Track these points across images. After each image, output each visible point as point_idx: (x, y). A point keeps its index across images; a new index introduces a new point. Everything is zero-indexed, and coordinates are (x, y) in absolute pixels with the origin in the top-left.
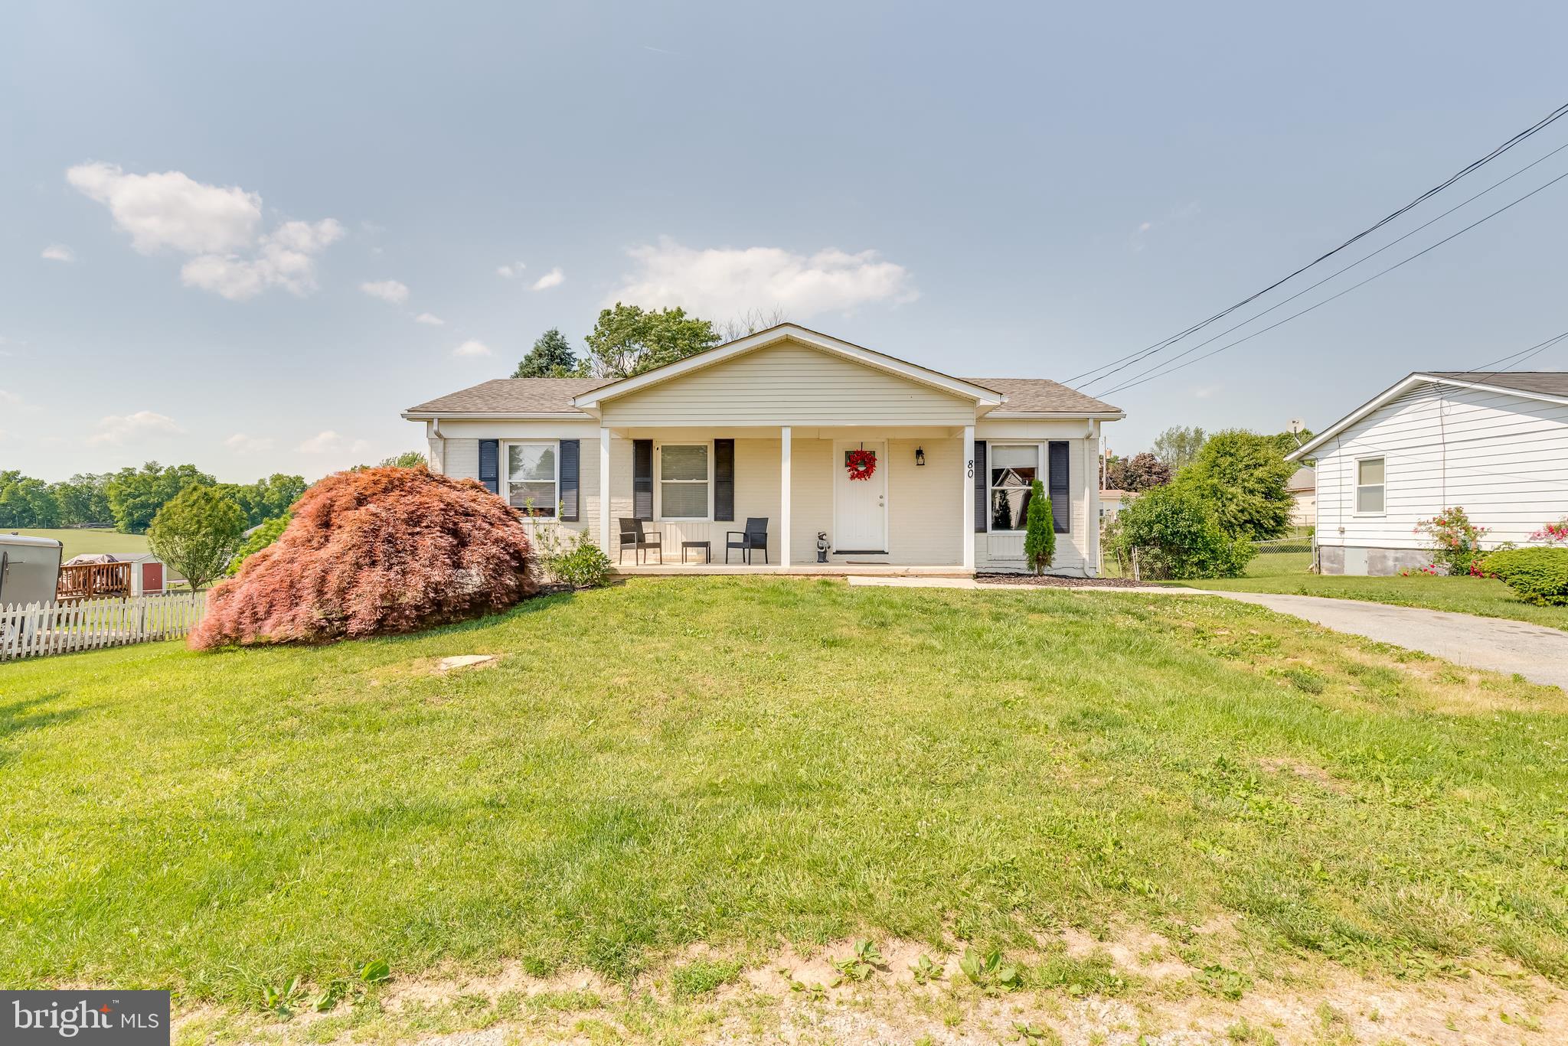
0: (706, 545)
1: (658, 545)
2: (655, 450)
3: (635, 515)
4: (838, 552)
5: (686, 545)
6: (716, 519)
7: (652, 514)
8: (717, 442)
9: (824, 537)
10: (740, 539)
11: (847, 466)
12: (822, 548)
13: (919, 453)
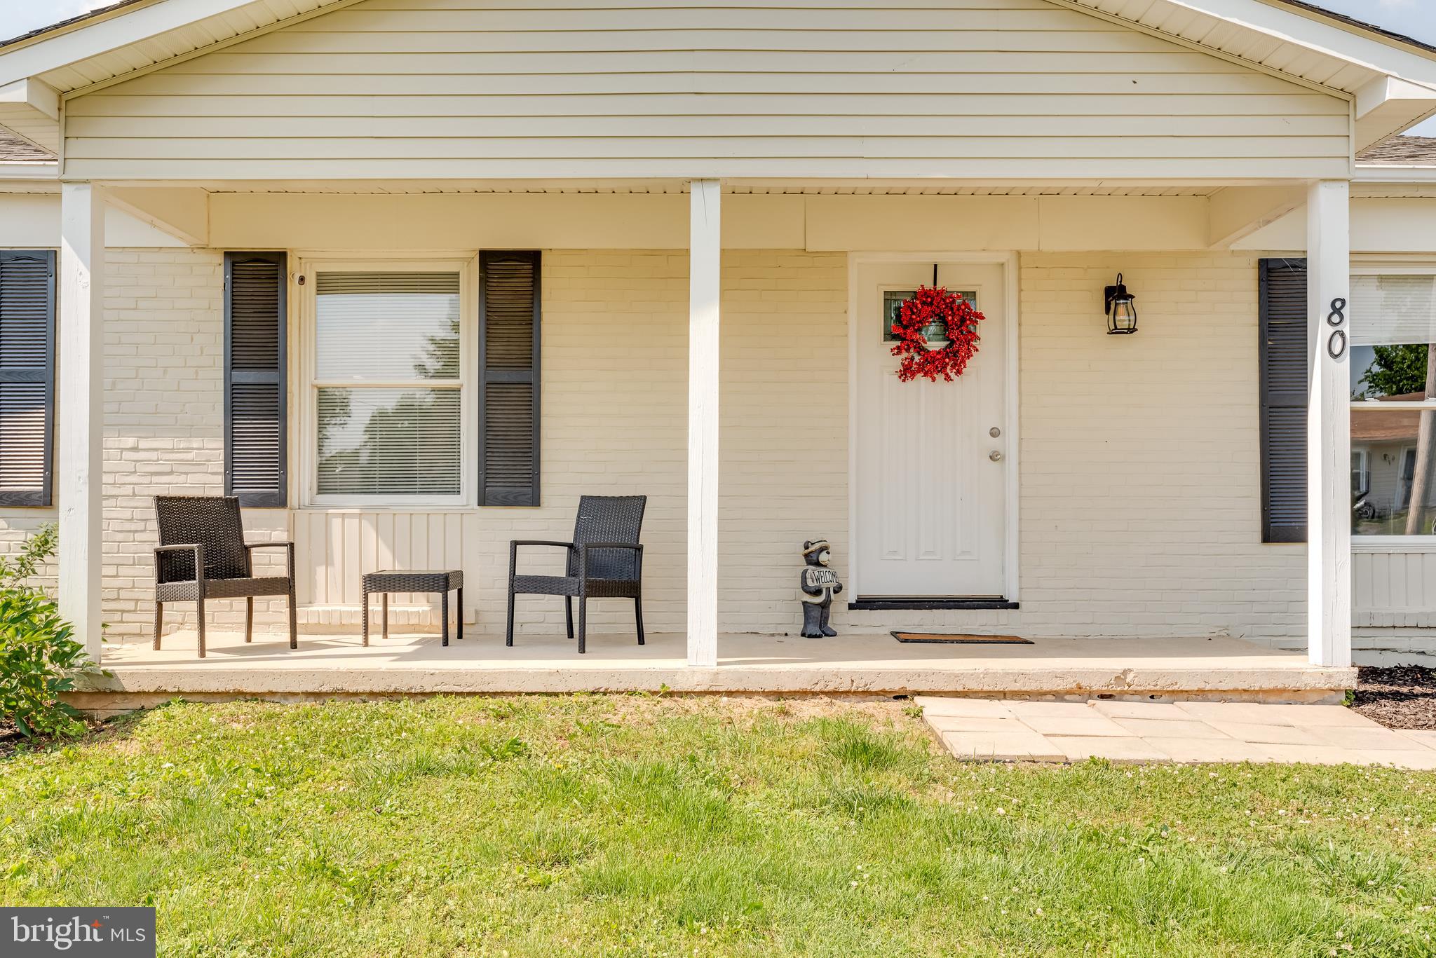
0: (443, 583)
1: (285, 586)
2: (293, 287)
3: (230, 485)
4: (864, 603)
5: (379, 583)
6: (483, 501)
7: (284, 485)
8: (488, 258)
9: (823, 557)
10: (554, 564)
11: (890, 336)
12: (818, 592)
13: (1116, 294)
